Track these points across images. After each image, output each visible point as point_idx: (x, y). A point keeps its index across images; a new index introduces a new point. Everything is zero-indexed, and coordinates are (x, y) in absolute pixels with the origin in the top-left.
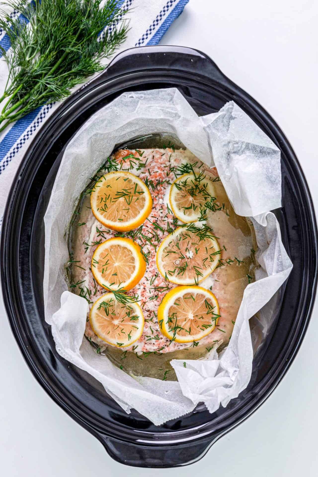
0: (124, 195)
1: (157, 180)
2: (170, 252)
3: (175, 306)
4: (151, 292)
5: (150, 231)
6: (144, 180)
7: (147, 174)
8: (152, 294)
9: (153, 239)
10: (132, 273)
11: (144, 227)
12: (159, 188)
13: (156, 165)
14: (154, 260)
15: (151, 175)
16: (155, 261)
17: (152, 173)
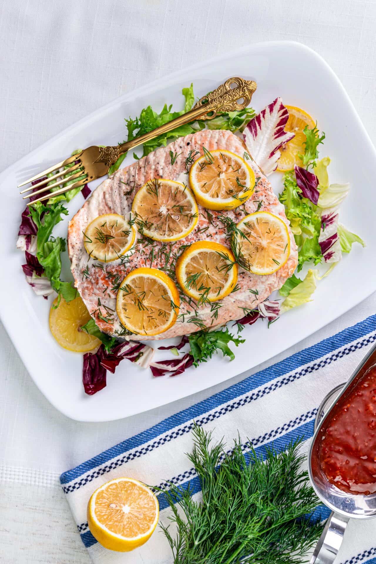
0: (140, 303)
1: (109, 279)
2: (170, 230)
3: (220, 195)
4: (216, 225)
5: (159, 259)
6: (115, 291)
7: (108, 291)
8: (218, 223)
9: (165, 252)
10: (207, 253)
11: (159, 267)
12: (115, 273)
13: (96, 288)
14: (184, 240)
15: (107, 287)
16: (184, 238)
17: (105, 286)
